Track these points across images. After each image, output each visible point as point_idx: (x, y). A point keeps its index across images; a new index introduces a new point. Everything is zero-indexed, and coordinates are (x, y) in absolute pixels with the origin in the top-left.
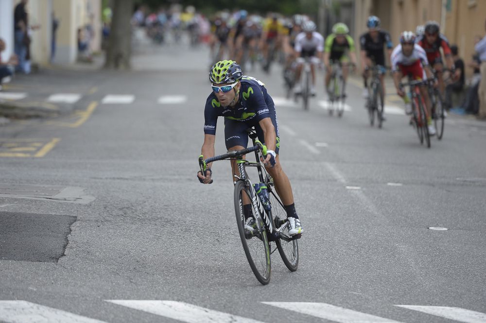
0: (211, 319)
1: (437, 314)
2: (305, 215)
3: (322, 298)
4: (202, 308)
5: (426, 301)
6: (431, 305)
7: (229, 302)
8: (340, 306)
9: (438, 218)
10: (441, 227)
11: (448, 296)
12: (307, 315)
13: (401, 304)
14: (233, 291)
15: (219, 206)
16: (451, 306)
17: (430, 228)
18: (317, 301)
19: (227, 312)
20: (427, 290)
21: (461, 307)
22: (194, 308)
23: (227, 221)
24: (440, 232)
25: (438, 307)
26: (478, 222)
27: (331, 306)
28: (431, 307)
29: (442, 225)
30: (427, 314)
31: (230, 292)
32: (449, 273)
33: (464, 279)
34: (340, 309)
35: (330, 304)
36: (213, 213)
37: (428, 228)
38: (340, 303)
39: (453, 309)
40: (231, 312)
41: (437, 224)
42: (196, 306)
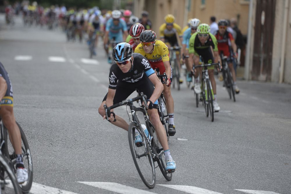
0: (47, 191)
1: (181, 190)
2: (104, 130)
3: (114, 179)
4: (41, 185)
5: (175, 182)
6: (178, 185)
7: (58, 182)
8: (125, 185)
9: (182, 133)
10: (184, 138)
11: (188, 180)
12: (105, 190)
13: (160, 184)
14: (60, 175)
15: (52, 123)
16: (189, 185)
17: (178, 139)
18: (111, 182)
19: (57, 187)
20: (176, 176)
21: (195, 186)
22: (36, 185)
23: (57, 132)
24: (183, 141)
25: (182, 186)
26: (206, 136)
27: (119, 184)
28: (178, 186)
29: (184, 137)
30: (176, 190)
31: (59, 175)
32: (188, 166)
33: (197, 169)
34: (125, 186)
35: (119, 183)
36: (48, 127)
37: (177, 139)
38: (125, 183)
39: (191, 187)
40: (59, 188)
41: (182, 137)
42: (38, 184)
